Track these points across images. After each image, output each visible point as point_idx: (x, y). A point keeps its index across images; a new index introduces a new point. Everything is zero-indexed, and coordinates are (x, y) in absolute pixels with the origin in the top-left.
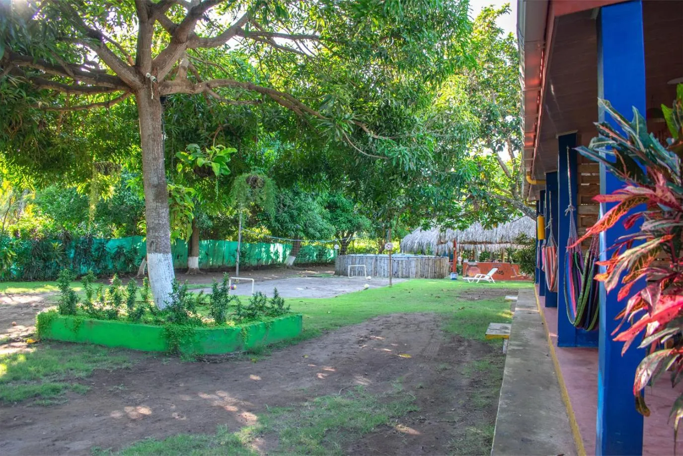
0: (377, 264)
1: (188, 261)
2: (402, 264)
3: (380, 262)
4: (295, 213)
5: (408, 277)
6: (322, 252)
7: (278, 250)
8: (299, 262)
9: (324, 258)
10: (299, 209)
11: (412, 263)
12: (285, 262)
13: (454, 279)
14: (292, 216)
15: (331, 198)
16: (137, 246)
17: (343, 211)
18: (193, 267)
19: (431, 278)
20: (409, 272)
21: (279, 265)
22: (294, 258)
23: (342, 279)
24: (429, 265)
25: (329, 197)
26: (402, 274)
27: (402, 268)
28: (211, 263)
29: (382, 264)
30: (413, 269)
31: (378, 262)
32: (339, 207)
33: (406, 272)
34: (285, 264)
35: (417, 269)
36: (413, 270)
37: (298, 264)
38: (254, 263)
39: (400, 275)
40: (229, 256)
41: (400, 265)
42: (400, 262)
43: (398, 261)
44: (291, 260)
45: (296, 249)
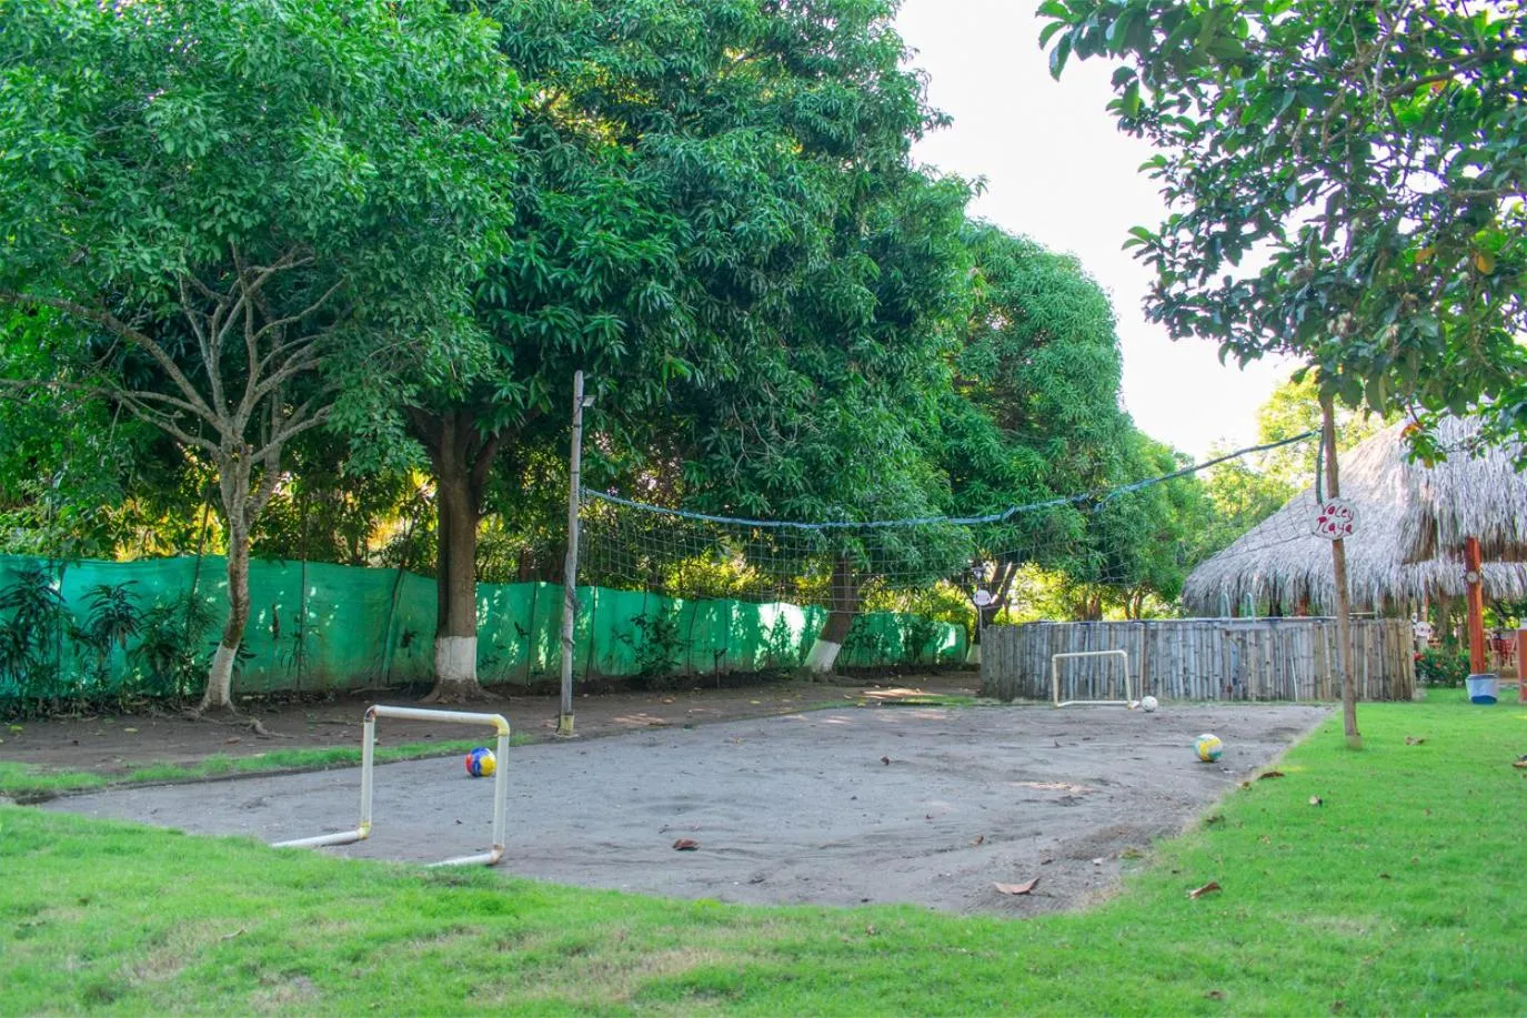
0: (1155, 651)
1: (434, 652)
2: (1258, 645)
3: (1168, 640)
4: (827, 453)
5: (1285, 696)
6: (922, 635)
7: (786, 620)
8: (852, 662)
9: (927, 651)
10: (845, 439)
11: (1297, 640)
12: (808, 661)
13: (1478, 700)
14: (813, 466)
15: (952, 442)
16: (209, 592)
17: (994, 483)
18: (452, 675)
19: (1376, 699)
20: (1289, 678)
21: (788, 670)
22: (834, 649)
23: (1021, 713)
24: (1361, 647)
25: (944, 440)
26: (1262, 687)
27: (1258, 661)
28: (543, 658)
29: (1177, 650)
30: (1303, 663)
31: (1160, 643)
32: (980, 473)
33: (1275, 678)
34: (808, 669)
35: (1319, 664)
36: (1304, 669)
37: (849, 669)
38: (706, 666)
39: (1253, 690)
40: (613, 640)
41: (1252, 651)
42: (1251, 638)
43: (1244, 633)
44: (826, 655)
45: (841, 620)
